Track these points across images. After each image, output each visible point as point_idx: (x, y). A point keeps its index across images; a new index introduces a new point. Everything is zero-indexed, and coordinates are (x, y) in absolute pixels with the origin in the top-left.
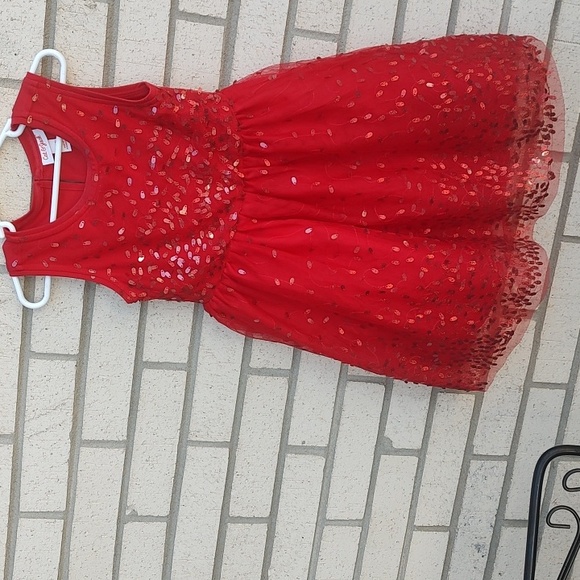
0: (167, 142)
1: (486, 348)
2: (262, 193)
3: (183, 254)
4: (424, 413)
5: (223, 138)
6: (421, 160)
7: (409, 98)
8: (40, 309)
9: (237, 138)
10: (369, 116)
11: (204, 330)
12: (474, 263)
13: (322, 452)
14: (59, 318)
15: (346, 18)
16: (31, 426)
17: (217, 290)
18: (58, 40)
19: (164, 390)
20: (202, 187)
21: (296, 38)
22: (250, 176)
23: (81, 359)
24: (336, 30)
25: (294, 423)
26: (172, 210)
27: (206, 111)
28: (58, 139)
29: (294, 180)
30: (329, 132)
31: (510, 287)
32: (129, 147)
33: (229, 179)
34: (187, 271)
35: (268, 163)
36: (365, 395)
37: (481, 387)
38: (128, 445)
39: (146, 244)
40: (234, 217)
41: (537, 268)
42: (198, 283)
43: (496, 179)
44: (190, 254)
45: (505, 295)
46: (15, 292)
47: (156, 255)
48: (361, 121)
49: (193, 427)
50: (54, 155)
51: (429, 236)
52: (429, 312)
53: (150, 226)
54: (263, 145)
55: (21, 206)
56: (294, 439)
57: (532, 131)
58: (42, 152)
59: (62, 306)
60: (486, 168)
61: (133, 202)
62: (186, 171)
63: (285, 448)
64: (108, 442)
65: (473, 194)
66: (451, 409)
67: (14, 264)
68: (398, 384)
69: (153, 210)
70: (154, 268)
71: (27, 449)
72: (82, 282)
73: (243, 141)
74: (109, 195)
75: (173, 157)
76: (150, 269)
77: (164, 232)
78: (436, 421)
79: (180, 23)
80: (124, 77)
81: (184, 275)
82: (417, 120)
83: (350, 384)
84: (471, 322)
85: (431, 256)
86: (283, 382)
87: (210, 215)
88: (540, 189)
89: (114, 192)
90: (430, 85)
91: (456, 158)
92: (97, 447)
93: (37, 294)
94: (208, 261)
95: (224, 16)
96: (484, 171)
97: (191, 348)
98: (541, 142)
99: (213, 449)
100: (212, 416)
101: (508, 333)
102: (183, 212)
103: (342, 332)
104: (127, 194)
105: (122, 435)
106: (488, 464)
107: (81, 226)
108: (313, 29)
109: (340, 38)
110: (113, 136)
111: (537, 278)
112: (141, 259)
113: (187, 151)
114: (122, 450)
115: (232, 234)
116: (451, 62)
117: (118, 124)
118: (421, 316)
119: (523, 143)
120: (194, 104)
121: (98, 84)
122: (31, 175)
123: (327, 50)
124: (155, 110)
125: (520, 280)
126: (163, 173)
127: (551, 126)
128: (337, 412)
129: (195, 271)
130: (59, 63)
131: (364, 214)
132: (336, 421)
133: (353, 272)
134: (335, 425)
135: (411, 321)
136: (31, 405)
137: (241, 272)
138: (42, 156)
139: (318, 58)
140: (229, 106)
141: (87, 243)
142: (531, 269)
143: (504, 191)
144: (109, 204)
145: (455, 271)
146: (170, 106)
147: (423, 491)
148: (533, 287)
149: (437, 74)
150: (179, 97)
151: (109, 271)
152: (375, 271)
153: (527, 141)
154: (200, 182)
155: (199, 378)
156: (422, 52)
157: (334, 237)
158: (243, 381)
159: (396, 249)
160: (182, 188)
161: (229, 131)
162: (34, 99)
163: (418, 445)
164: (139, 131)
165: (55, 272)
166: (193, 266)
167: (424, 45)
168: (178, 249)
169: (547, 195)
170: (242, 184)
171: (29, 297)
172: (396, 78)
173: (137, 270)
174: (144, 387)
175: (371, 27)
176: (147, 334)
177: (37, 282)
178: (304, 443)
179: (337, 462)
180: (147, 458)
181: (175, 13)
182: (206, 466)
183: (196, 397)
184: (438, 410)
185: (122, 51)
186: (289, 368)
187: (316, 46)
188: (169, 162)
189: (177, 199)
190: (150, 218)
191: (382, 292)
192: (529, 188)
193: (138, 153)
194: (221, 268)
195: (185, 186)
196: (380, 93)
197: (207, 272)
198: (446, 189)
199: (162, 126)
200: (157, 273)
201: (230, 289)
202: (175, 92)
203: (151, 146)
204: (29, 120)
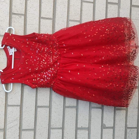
0: (40, 47)
1: (127, 93)
2: (65, 57)
3: (46, 74)
4: (113, 116)
6: (104, 47)
7: (99, 31)
8: (10, 92)
9: (57, 44)
10: (89, 36)
11: (53, 96)
12: (121, 70)
13: (87, 129)
14: (15, 95)
15: (81, 17)
16: (8, 126)
18: (12, 25)
19: (43, 113)
20: (50, 57)
21: (69, 22)
23: (21, 106)
24: (79, 20)
25: (79, 121)
26: (43, 63)
27: (49, 38)
28: (13, 48)
29: (72, 53)
30: (80, 41)
32: (31, 49)
34: (47, 78)
35: (66, 50)
36: (96, 113)
37: (127, 106)
38: (35, 130)
39: (36, 72)
40: (58, 64)
41: (137, 71)
42: (51, 81)
44: (48, 74)
45: (130, 78)
46: (3, 89)
47: (39, 75)
49: (52, 124)
50: (12, 53)
52: (111, 84)
53: (37, 67)
54: (64, 45)
55: (5, 66)
56: (79, 126)
57: (130, 37)
58: (9, 52)
59: (16, 92)
61: (33, 62)
62: (46, 53)
63: (77, 129)
64: (29, 129)
65: (118, 53)
66: (120, 115)
67: (3, 80)
68: (105, 107)
69: (38, 64)
70: (39, 78)
71: (7, 133)
72: (20, 85)
73: (59, 45)
74: (26, 61)
75: (42, 50)
76: (38, 79)
77: (41, 69)
78: (116, 119)
79: (42, 20)
80: (29, 32)
81: (47, 79)
82: (101, 36)
83: (92, 109)
84: (122, 86)
86: (74, 110)
87: (52, 63)
88: (134, 51)
89: (28, 60)
90: (103, 27)
91: (112, 46)
92: (26, 131)
93: (9, 89)
94: (53, 75)
95: (52, 18)
96: (119, 48)
97: (50, 102)
98: (132, 40)
99: (58, 130)
100: (57, 121)
101: (132, 89)
102: (46, 63)
103: (89, 92)
104: (31, 60)
105: (32, 127)
106: (132, 130)
107: (20, 69)
108: (73, 20)
110: (27, 46)
111: (137, 73)
112: (35, 77)
113: (45, 48)
114: (33, 131)
115: (58, 68)
116: (108, 23)
117: (28, 43)
118: (109, 85)
120: (46, 36)
122: (7, 58)
125: (133, 73)
126: (40, 54)
127: (134, 36)
128: (90, 117)
129: (49, 78)
130: (13, 30)
131: (91, 61)
133: (90, 75)
134: (90, 121)
135: (107, 87)
136: (8, 120)
137: (61, 77)
138: (9, 53)
140: (55, 37)
141: (22, 73)
142: (135, 71)
143: (125, 52)
144: (27, 63)
145: (116, 72)
148: (136, 75)
149: (105, 25)
151: (27, 81)
152: (96, 74)
153: (129, 40)
154: (49, 56)
155: (52, 110)
156: (100, 21)
157: (84, 66)
158: (64, 110)
159: (100, 68)
161: (55, 42)
162: (7, 38)
163: (112, 125)
166: (49, 77)
168: (45, 73)
171: (7, 89)
172: (95, 26)
173: (35, 80)
174: (38, 113)
175: (87, 18)
176: (38, 98)
177: (9, 86)
178: (82, 127)
179: (91, 132)
180: (40, 133)
181: (40, 17)
182: (56, 135)
183: (52, 115)
184: (116, 115)
185: (28, 27)
186: (76, 105)
187: (75, 23)
188: (41, 51)
189: (44, 60)
190: (37, 65)
191: (98, 79)
192: (131, 51)
193: (33, 50)
194: (56, 77)
195: (45, 57)
196: (91, 30)
197: (53, 78)
198: (111, 53)
199: (39, 43)
200: (40, 80)
201: (59, 83)
202: (42, 34)
203: (36, 48)
204: (6, 44)
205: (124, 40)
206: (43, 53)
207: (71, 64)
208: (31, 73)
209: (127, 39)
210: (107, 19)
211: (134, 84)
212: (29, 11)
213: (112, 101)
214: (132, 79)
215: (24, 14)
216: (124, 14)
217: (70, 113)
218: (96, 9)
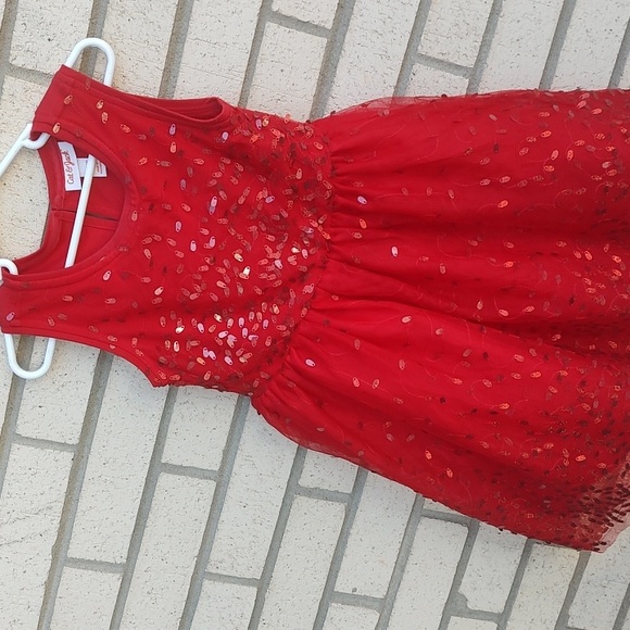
4: (513, 568)
5: (310, 183)
6: (562, 244)
8: (35, 380)
10: (506, 179)
11: (246, 429)
13: (377, 605)
14: (59, 395)
15: (485, 49)
16: (2, 532)
17: (273, 382)
18: (108, 28)
19: (182, 501)
21: (416, 67)
22: (337, 238)
23: (81, 452)
24: (470, 62)
25: (346, 564)
27: (293, 145)
28: (91, 159)
29: (395, 251)
30: (451, 194)
33: (310, 240)
35: (363, 224)
36: (440, 540)
38: (126, 571)
39: (188, 311)
42: (251, 370)
46: (5, 353)
47: (201, 327)
48: (495, 185)
49: (215, 555)
50: (82, 179)
51: (557, 344)
52: (550, 446)
53: (198, 289)
54: (361, 200)
55: (28, 239)
56: (342, 586)
58: (66, 173)
59: (65, 378)
61: (180, 255)
62: (255, 222)
63: (329, 595)
64: (101, 563)
66: (547, 566)
72: (97, 351)
73: (336, 192)
74: (148, 241)
75: (241, 201)
78: (526, 579)
79: (271, 27)
80: (192, 86)
83: (425, 521)
84: (603, 465)
85: (565, 373)
86: (337, 510)
89: (157, 237)
91: (606, 248)
92: (86, 569)
93: (35, 359)
94: (268, 343)
95: (329, 26)
97: (226, 452)
99: (236, 586)
100: (241, 545)
103: (429, 456)
104: (172, 243)
105: (119, 553)
107: (106, 277)
108: (441, 57)
109: (474, 73)
112: (180, 330)
113: (260, 196)
114: (118, 576)
116: (619, 123)
117: (173, 149)
118: (539, 450)
120: (278, 134)
121: (154, 94)
122: (47, 202)
123: (456, 87)
124: (225, 136)
126: (224, 221)
128: (402, 554)
129: (248, 355)
130: (106, 58)
131: (480, 306)
132: (400, 567)
133: (458, 381)
134: (398, 571)
135: (525, 455)
136: (6, 504)
137: (310, 363)
138: (67, 178)
139: (444, 96)
140: (323, 143)
141: (111, 301)
144: (147, 253)
145: (592, 395)
146: (247, 133)
149: (601, 136)
150: (259, 123)
151: (135, 341)
152: (488, 383)
154: (271, 238)
155: (230, 493)
156: (582, 104)
158: (288, 502)
159: (519, 358)
160: (246, 243)
161: (320, 177)
162: (68, 100)
163: (499, 607)
164: (200, 162)
165: (62, 334)
166: (248, 347)
167: (584, 96)
168: (230, 322)
170: (327, 247)
171: (23, 362)
172: (547, 134)
173: (172, 345)
174: (159, 496)
175: (515, 65)
176: (172, 427)
177: (36, 343)
178: (355, 590)
179: (394, 620)
180: (149, 589)
181: (266, 12)
182: (224, 607)
183: (223, 516)
184: (531, 565)
185: (191, 53)
186: (350, 491)
187: (441, 80)
188: (234, 207)
189: (238, 257)
190: (200, 278)
191: (494, 413)
193: (195, 191)
194: (283, 355)
195: (251, 241)
196: (524, 151)
197: (264, 358)
198: (591, 286)
200: (198, 351)
201: (291, 384)
203: (213, 183)
204: (56, 129)
206: (243, 215)
208: (162, 310)
217: (315, 523)
218: (574, 20)
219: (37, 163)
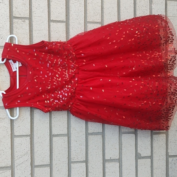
0: (52, 58)
1: (167, 112)
2: (84, 71)
3: (61, 94)
4: (150, 143)
5: (69, 54)
6: (134, 54)
7: (126, 34)
9: (74, 53)
10: (114, 41)
11: (71, 121)
12: (157, 83)
13: (118, 161)
14: (23, 123)
15: (102, 17)
16: (17, 162)
17: (74, 105)
19: (60, 144)
21: (88, 24)
22: (80, 66)
23: (31, 136)
24: (100, 21)
25: (106, 151)
26: (56, 80)
28: (17, 62)
29: (94, 65)
30: (103, 48)
31: (171, 90)
32: (40, 62)
33: (73, 67)
34: (63, 99)
35: (85, 61)
36: (128, 139)
37: (167, 128)
38: (51, 166)
39: (49, 92)
40: (76, 79)
43: (159, 57)
44: (64, 93)
45: (169, 93)
46: (7, 115)
47: (53, 95)
48: (112, 43)
49: (72, 156)
50: (16, 68)
52: (145, 102)
53: (50, 86)
54: (82, 55)
55: (7, 85)
56: (107, 157)
58: (12, 68)
59: (23, 118)
60: (155, 54)
61: (43, 79)
62: (59, 67)
63: (104, 161)
64: (44, 165)
65: (152, 62)
66: (158, 140)
67: (6, 105)
68: (139, 132)
69: (50, 80)
70: (52, 100)
71: (16, 171)
72: (29, 109)
73: (76, 54)
74: (35, 77)
75: (54, 62)
76: (51, 100)
77: (54, 87)
78: (154, 145)
79: (52, 24)
80: (36, 41)
81: (63, 100)
82: (130, 40)
83: (123, 135)
84: (160, 104)
85: (143, 82)
86: (100, 137)
87: (68, 79)
88: (173, 58)
89: (37, 76)
91: (144, 52)
92: (40, 167)
93: (15, 115)
94: (70, 94)
95: (65, 20)
97: (68, 128)
98: (170, 43)
99: (80, 164)
100: (78, 153)
101: (173, 106)
102: (60, 80)
103: (117, 114)
104: (41, 77)
105: (47, 162)
106: (175, 158)
107: (27, 88)
108: (93, 21)
109: (101, 23)
112: (48, 97)
113: (59, 60)
114: (49, 167)
117: (36, 54)
118: (143, 103)
119: (165, 44)
120: (59, 45)
123: (99, 26)
127: (172, 38)
128: (120, 146)
129: (66, 99)
130: (15, 39)
131: (118, 73)
132: (120, 149)
133: (118, 91)
134: (120, 150)
135: (140, 106)
136: (16, 154)
137: (81, 97)
138: (13, 69)
140: (70, 44)
141: (30, 94)
144: (35, 80)
145: (151, 86)
146: (51, 46)
147: (154, 171)
149: (134, 26)
150: (54, 44)
151: (38, 103)
152: (125, 90)
153: (166, 44)
154: (64, 70)
155: (72, 138)
157: (110, 80)
158: (87, 138)
159: (131, 82)
161: (71, 52)
162: (8, 50)
163: (149, 154)
164: (43, 56)
168: (60, 92)
169: (176, 60)
170: (78, 68)
171: (12, 115)
173: (47, 102)
174: (54, 143)
175: (110, 19)
176: (53, 125)
177: (14, 111)
178: (111, 158)
179: (123, 164)
180: (58, 170)
181: (50, 21)
182: (78, 170)
183: (72, 145)
184: (154, 141)
185: (35, 34)
186: (102, 131)
187: (94, 26)
188: (53, 64)
189: (57, 76)
190: (49, 83)
191: (129, 96)
192: (170, 58)
193: (43, 63)
194: (74, 97)
195: (59, 71)
196: (117, 34)
197: (70, 98)
198: (143, 61)
199: (50, 54)
200: (53, 101)
201: (78, 104)
202: (53, 42)
203: (47, 60)
204: (7, 57)
205: (160, 45)
206: (56, 66)
207: (92, 78)
208: (42, 93)
209: (164, 43)
210: (136, 18)
211: (175, 99)
212: (35, 12)
213: (148, 124)
214: (172, 94)
215: (28, 17)
216: (158, 10)
217: (95, 142)
218: (121, 6)
219: (5, 67)
